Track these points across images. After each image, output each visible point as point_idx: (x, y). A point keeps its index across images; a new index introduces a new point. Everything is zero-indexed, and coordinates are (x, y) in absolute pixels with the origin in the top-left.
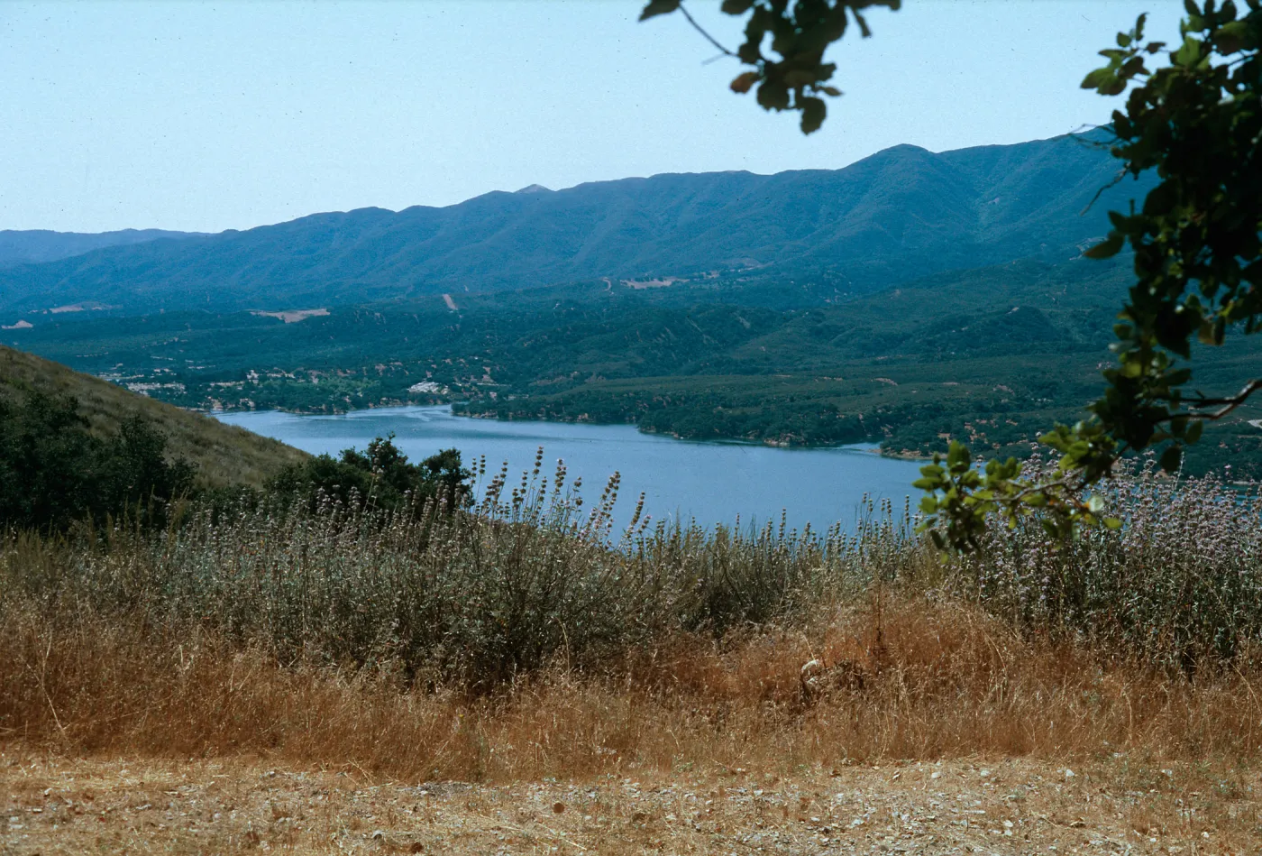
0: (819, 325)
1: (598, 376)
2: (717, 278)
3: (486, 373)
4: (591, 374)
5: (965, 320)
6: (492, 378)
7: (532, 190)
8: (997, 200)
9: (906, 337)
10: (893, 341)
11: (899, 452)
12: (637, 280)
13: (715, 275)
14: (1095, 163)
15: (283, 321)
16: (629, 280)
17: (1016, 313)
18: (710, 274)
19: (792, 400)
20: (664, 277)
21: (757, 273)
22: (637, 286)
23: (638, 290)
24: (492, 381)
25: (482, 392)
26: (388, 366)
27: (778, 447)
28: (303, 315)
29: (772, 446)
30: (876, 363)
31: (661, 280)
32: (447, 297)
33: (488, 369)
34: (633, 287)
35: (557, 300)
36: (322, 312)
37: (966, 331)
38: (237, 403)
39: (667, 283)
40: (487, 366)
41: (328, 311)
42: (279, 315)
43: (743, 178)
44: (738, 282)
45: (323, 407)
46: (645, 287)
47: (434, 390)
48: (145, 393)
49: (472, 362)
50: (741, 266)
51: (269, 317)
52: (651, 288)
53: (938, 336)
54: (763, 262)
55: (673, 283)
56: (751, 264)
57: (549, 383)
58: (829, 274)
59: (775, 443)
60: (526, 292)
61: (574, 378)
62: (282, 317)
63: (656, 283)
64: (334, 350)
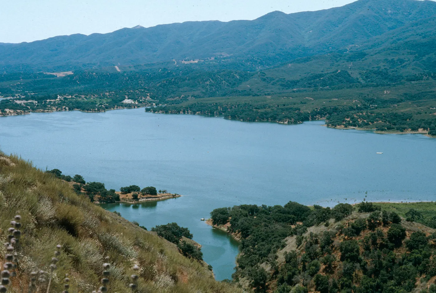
0: (264, 77)
1: (192, 97)
2: (214, 60)
3: (148, 96)
4: (189, 96)
5: (321, 76)
6: (150, 97)
7: (138, 27)
8: (311, 31)
9: (298, 82)
10: (295, 83)
11: (335, 126)
12: (185, 60)
13: (213, 59)
14: (346, 18)
15: (56, 76)
16: (182, 60)
17: (340, 72)
18: (211, 58)
19: (278, 106)
20: (195, 60)
21: (227, 58)
22: (186, 63)
23: (186, 64)
24: (151, 99)
25: (150, 103)
26: (110, 93)
27: (283, 124)
28: (63, 74)
29: (281, 124)
30: (294, 91)
31: (194, 60)
32: (116, 67)
33: (148, 94)
34: (184, 63)
35: (160, 68)
36: (70, 73)
37: (322, 79)
38: (62, 108)
39: (196, 62)
40: (148, 93)
41: (72, 72)
42: (55, 74)
43: (217, 23)
44: (222, 61)
45: (96, 109)
46: (189, 63)
47: (133, 102)
48: (23, 104)
49: (141, 92)
50: (221, 55)
51: (51, 75)
52: (191, 64)
53: (313, 81)
54: (229, 54)
55: (199, 62)
56: (225, 55)
57: (173, 99)
58: (256, 58)
59: (282, 122)
60: (146, 65)
61: (183, 97)
62: (56, 74)
63: (192, 62)
64: (81, 87)
